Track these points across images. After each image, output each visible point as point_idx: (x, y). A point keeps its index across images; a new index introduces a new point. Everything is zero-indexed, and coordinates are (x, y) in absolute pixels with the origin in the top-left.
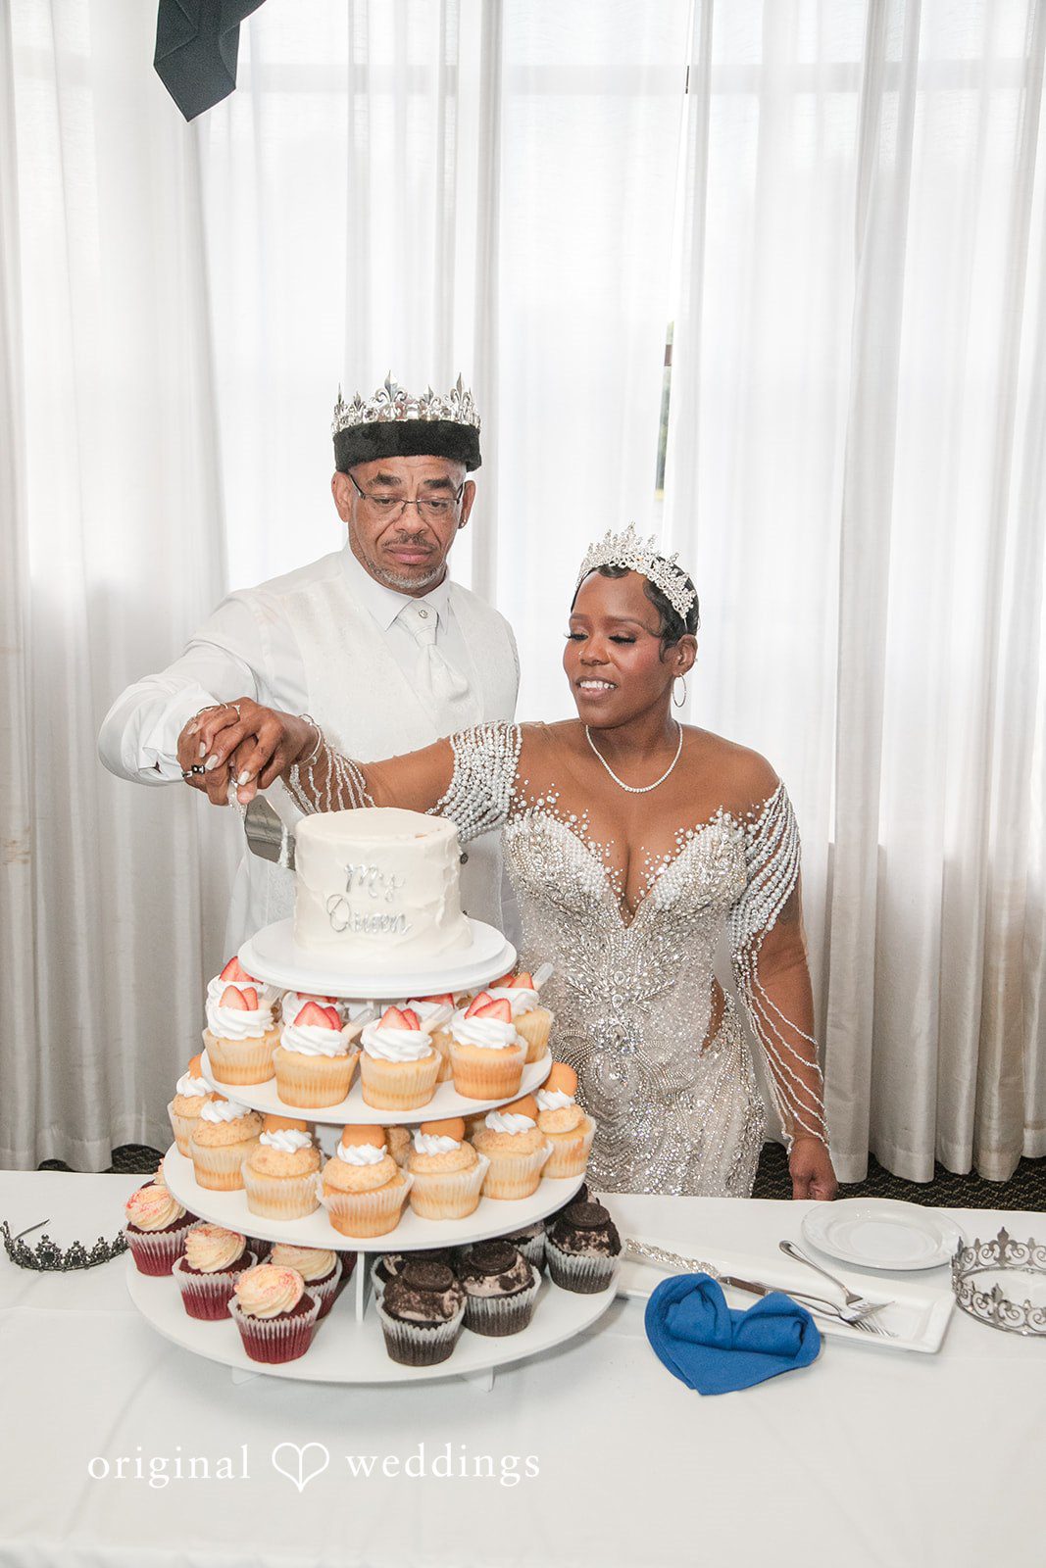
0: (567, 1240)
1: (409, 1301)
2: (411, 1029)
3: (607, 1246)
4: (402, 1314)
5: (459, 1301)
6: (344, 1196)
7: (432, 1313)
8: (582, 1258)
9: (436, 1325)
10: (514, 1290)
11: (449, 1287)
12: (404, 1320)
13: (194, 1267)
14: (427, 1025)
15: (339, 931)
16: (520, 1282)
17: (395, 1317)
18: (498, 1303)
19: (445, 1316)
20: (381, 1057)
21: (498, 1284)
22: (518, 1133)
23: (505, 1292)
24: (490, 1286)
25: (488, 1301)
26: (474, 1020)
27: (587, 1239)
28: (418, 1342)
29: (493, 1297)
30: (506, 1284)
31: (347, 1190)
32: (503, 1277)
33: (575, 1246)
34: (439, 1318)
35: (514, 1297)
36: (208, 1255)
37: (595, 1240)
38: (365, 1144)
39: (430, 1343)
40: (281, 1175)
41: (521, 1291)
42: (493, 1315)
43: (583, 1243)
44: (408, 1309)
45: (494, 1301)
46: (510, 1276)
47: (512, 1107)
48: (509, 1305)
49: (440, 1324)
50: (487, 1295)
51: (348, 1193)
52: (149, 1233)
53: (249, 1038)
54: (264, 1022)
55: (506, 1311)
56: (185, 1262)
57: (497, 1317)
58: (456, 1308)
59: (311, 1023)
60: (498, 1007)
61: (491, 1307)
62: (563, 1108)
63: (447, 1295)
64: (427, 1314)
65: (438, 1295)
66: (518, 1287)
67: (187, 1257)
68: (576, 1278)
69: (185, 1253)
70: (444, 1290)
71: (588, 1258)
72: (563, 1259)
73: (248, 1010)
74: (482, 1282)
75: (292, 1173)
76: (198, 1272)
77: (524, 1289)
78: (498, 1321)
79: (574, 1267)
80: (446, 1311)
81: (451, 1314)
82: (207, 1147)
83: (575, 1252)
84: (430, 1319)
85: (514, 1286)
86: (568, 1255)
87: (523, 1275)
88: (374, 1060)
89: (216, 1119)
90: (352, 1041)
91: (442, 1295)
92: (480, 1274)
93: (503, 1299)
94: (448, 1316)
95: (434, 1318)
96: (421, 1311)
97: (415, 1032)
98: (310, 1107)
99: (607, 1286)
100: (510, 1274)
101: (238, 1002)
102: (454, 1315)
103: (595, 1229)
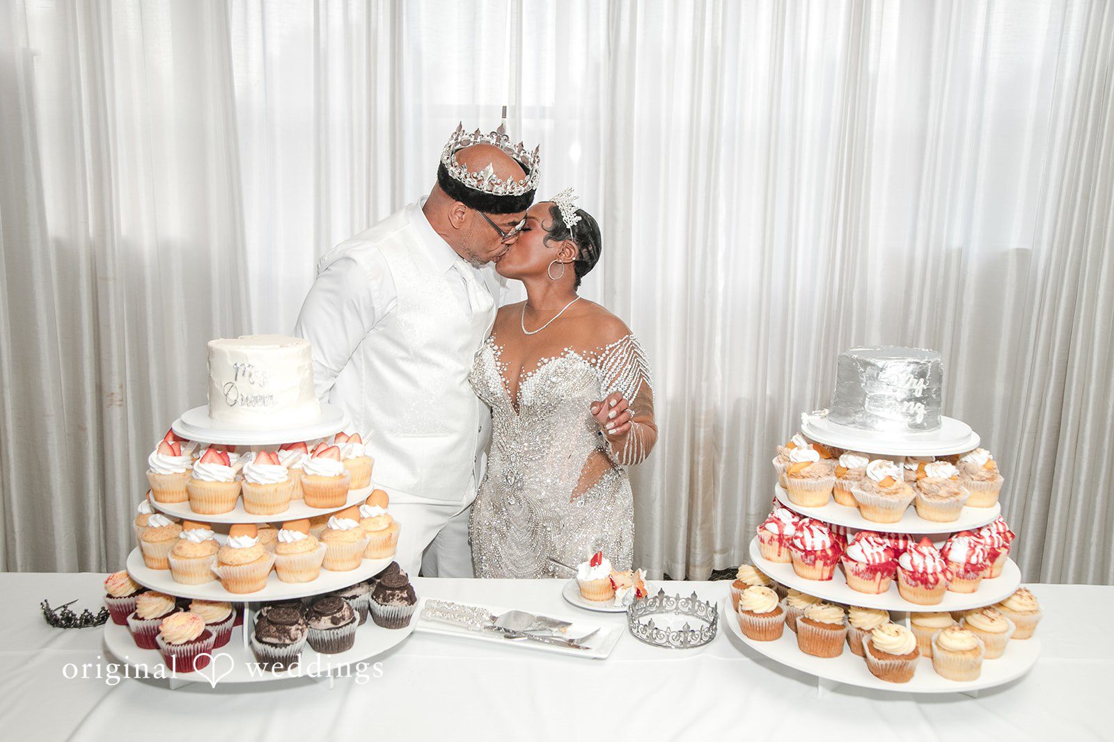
0: (381, 596)
1: (269, 631)
2: (274, 464)
3: (406, 599)
4: (264, 639)
5: (302, 631)
6: (228, 567)
7: (283, 638)
8: (390, 607)
9: (286, 645)
10: (340, 625)
11: (297, 622)
12: (266, 643)
13: (141, 616)
14: (285, 464)
15: (231, 406)
16: (344, 619)
17: (260, 641)
18: (330, 633)
19: (291, 639)
20: (254, 481)
21: (330, 621)
22: (348, 530)
23: (334, 626)
24: (326, 622)
25: (324, 631)
26: (316, 459)
27: (393, 595)
28: (275, 657)
29: (328, 629)
30: (335, 621)
31: (230, 563)
32: (334, 617)
33: (386, 600)
34: (287, 641)
35: (340, 629)
36: (150, 608)
37: (398, 596)
38: (243, 535)
39: (283, 657)
40: (191, 556)
41: (345, 625)
42: (328, 641)
43: (391, 598)
44: (268, 636)
45: (328, 631)
46: (338, 616)
47: (343, 513)
48: (337, 634)
49: (289, 645)
50: (323, 628)
51: (230, 565)
52: (117, 598)
53: (175, 473)
54: (185, 463)
55: (336, 638)
56: (136, 614)
57: (330, 642)
58: (300, 635)
59: (212, 461)
60: (333, 450)
61: (326, 636)
62: (379, 516)
63: (294, 628)
64: (280, 639)
65: (288, 627)
66: (342, 623)
67: (137, 611)
68: (387, 619)
69: (136, 608)
70: (292, 624)
71: (395, 606)
72: (379, 608)
73: (175, 455)
74: (320, 620)
75: (198, 555)
76: (143, 619)
77: (348, 624)
78: (331, 645)
79: (385, 613)
80: (292, 637)
81: (296, 639)
82: (149, 542)
83: (386, 603)
84: (282, 642)
85: (340, 622)
86: (382, 605)
87: (346, 616)
88: (250, 484)
89: (156, 525)
90: (237, 473)
91: (290, 627)
92: (319, 615)
93: (333, 630)
94: (294, 640)
95: (284, 641)
96: (276, 637)
97: (276, 467)
98: (209, 514)
99: (408, 624)
100: (338, 615)
101: (169, 451)
102: (298, 640)
103: (398, 589)
